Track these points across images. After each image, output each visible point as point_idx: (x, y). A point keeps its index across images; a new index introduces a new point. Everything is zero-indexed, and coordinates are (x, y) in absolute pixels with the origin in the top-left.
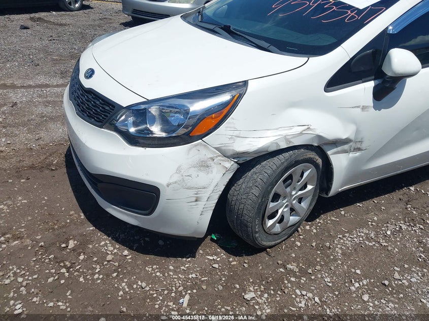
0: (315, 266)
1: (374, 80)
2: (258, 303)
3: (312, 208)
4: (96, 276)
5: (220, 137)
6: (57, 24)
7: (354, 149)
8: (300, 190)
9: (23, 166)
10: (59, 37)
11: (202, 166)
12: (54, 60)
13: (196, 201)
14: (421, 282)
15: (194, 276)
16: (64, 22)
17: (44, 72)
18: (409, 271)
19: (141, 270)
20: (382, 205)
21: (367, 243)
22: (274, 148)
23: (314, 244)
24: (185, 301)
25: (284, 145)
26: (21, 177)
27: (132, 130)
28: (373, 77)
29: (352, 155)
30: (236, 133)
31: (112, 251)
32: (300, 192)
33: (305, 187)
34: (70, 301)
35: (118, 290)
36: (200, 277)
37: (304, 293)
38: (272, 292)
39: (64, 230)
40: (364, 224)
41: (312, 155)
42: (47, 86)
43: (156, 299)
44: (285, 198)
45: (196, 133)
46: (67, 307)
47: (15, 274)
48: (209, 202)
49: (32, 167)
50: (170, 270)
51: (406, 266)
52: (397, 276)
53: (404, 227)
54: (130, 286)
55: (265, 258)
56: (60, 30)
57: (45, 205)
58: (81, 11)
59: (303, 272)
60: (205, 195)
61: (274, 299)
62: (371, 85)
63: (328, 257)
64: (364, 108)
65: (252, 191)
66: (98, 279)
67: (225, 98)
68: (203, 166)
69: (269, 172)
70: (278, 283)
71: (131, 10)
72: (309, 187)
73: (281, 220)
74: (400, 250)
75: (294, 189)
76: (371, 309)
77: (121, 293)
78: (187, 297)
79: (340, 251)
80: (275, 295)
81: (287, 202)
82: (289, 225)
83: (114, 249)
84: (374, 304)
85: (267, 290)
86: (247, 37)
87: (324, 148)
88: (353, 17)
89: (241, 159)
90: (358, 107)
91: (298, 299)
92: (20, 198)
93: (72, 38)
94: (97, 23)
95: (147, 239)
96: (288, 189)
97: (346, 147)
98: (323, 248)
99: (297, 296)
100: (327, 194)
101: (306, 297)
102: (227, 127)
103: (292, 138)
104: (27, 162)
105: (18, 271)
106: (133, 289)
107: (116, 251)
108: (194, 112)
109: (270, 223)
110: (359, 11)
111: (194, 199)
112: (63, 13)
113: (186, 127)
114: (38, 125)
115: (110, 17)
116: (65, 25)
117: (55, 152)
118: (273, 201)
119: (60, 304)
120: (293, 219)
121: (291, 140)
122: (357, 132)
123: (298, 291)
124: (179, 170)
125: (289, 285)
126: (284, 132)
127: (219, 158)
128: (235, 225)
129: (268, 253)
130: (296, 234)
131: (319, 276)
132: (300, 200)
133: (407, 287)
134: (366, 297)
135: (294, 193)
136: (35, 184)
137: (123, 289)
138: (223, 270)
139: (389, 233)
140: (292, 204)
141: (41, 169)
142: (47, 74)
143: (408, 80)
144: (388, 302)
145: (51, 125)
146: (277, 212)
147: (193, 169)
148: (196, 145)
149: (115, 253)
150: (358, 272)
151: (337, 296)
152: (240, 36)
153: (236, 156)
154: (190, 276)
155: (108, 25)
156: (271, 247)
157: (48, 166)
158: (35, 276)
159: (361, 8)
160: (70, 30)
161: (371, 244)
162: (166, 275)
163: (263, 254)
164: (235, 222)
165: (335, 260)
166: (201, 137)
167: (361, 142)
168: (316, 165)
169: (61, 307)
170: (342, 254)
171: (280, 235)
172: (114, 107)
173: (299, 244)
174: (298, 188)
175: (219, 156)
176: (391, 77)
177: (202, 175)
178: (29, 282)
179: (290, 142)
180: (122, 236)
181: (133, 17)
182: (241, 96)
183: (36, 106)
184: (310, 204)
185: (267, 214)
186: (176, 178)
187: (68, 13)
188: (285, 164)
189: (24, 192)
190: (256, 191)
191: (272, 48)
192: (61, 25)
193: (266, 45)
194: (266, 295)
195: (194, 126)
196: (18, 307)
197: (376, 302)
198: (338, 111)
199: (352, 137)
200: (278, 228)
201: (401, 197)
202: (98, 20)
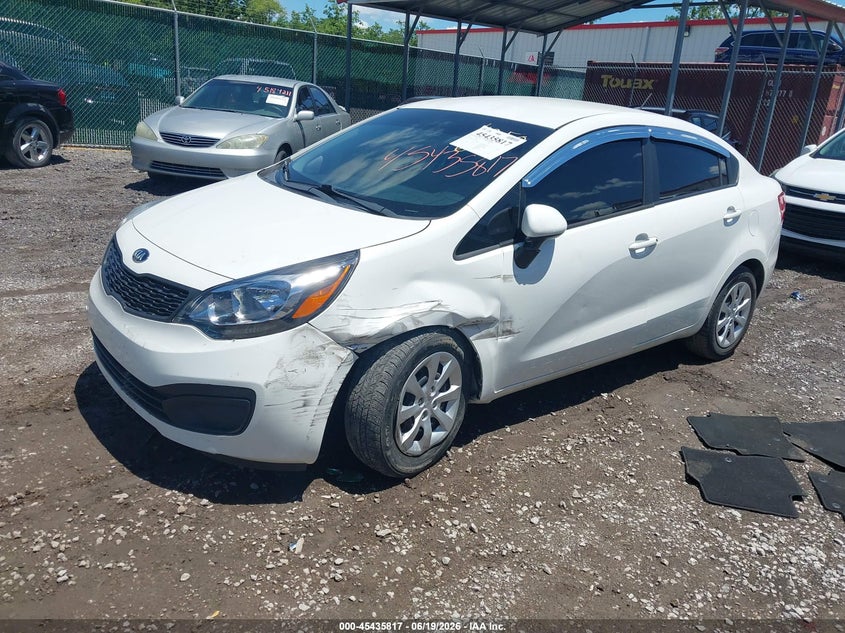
0: (470, 493)
1: (514, 243)
2: (395, 539)
3: (461, 418)
4: (167, 531)
5: (331, 318)
6: (9, 192)
7: (503, 332)
8: (441, 391)
9: (15, 409)
10: (19, 212)
11: (310, 357)
12: (22, 251)
13: (304, 405)
14: (606, 498)
15: (306, 518)
16: (20, 187)
17: (9, 271)
18: (593, 488)
19: (230, 518)
20: (563, 417)
21: (540, 462)
22: (399, 331)
23: (469, 469)
24: (298, 546)
25: (411, 327)
26: (16, 424)
27: (214, 319)
28: (512, 240)
29: (500, 340)
30: (350, 313)
31: (184, 502)
32: (441, 394)
33: (446, 386)
34: (134, 561)
35: (201, 543)
36: (315, 519)
37: (456, 522)
38: (414, 526)
39: (106, 483)
40: (536, 442)
41: (448, 340)
42: (21, 292)
43: (256, 548)
44: (421, 400)
45: (300, 314)
46: (132, 567)
47: (45, 539)
48: (320, 407)
49: (32, 409)
50: (272, 516)
51: (589, 483)
52: (576, 494)
53: (588, 440)
54: (218, 537)
55: (403, 490)
56: (17, 201)
57: (67, 456)
58: (50, 167)
59: (454, 501)
60: (315, 397)
61: (417, 534)
62: (509, 250)
63: (488, 482)
64: (505, 278)
65: (377, 389)
66: (170, 534)
67: (333, 271)
68: (312, 356)
69: (396, 361)
70: (422, 516)
71: (149, 163)
72: (453, 388)
73: (419, 436)
74: (583, 467)
75: (433, 388)
76: (541, 531)
77: (206, 546)
78: (301, 542)
79: (504, 474)
80: (418, 529)
81: (425, 407)
82: (432, 444)
83: (187, 499)
84: (545, 526)
85: (406, 524)
86: (354, 199)
87: (465, 331)
88: (481, 170)
89: (359, 347)
90: (499, 277)
91: (448, 531)
92: (24, 450)
93: (44, 213)
94: (83, 186)
95: (233, 484)
96: (424, 389)
97: (492, 330)
98: (481, 473)
99: (446, 527)
100: (478, 398)
101: (459, 527)
102: (339, 306)
103: (421, 316)
104: (20, 403)
105: (49, 535)
106: (222, 539)
107: (189, 500)
108: (296, 289)
109: (405, 437)
110: (488, 163)
111: (301, 403)
112: (16, 171)
113: (285, 310)
114: (22, 352)
115: (106, 175)
116: (25, 192)
117: (64, 386)
118: (406, 403)
119: (121, 564)
120: (437, 436)
121: (420, 319)
122: (503, 308)
123: (448, 523)
124: (280, 364)
125: (436, 516)
126: (410, 310)
127: (331, 346)
128: (359, 442)
129: (407, 486)
130: (445, 459)
131: (476, 503)
132: (444, 406)
133: (589, 505)
134: (535, 520)
135: (433, 394)
136: (43, 431)
137: (209, 542)
138: (346, 508)
139: (569, 448)
140: (432, 411)
141: (47, 410)
142: (15, 274)
143: (557, 239)
144: (564, 523)
145: (47, 350)
146: (412, 419)
147: (298, 361)
148: (301, 330)
149: (189, 504)
150: (527, 494)
151: (499, 522)
152: (345, 198)
153: (351, 343)
154: (301, 519)
155: (105, 189)
156: (412, 475)
157: (58, 406)
158: (76, 539)
159: (490, 158)
160: (37, 201)
161: (545, 463)
162: (267, 520)
163: (401, 487)
164: (358, 438)
165: (498, 484)
166: (307, 320)
167: (510, 322)
168: (457, 355)
169: (124, 568)
170: (506, 477)
171: (422, 457)
172: (188, 293)
173: (449, 471)
174: (437, 388)
175: (331, 343)
176: (531, 238)
177: (311, 369)
178: (68, 546)
179: (419, 322)
180: (195, 483)
181: (150, 174)
182: (352, 268)
183: (10, 324)
184: (458, 414)
185: (400, 421)
186: (277, 374)
187: (25, 171)
188: (416, 351)
189: (28, 442)
190: (382, 389)
191: (386, 211)
192: (17, 192)
193: (378, 208)
194: (406, 530)
195: (296, 308)
196: (61, 573)
197: (549, 524)
198: (474, 283)
199: (497, 315)
200: (417, 447)
201: (590, 406)
202: (84, 181)
